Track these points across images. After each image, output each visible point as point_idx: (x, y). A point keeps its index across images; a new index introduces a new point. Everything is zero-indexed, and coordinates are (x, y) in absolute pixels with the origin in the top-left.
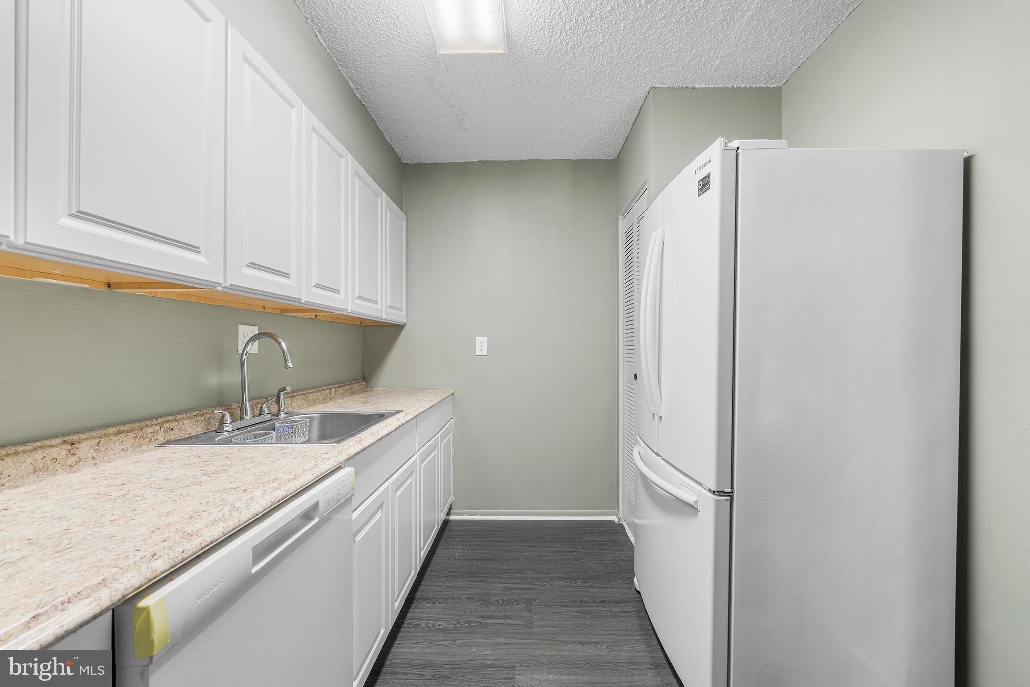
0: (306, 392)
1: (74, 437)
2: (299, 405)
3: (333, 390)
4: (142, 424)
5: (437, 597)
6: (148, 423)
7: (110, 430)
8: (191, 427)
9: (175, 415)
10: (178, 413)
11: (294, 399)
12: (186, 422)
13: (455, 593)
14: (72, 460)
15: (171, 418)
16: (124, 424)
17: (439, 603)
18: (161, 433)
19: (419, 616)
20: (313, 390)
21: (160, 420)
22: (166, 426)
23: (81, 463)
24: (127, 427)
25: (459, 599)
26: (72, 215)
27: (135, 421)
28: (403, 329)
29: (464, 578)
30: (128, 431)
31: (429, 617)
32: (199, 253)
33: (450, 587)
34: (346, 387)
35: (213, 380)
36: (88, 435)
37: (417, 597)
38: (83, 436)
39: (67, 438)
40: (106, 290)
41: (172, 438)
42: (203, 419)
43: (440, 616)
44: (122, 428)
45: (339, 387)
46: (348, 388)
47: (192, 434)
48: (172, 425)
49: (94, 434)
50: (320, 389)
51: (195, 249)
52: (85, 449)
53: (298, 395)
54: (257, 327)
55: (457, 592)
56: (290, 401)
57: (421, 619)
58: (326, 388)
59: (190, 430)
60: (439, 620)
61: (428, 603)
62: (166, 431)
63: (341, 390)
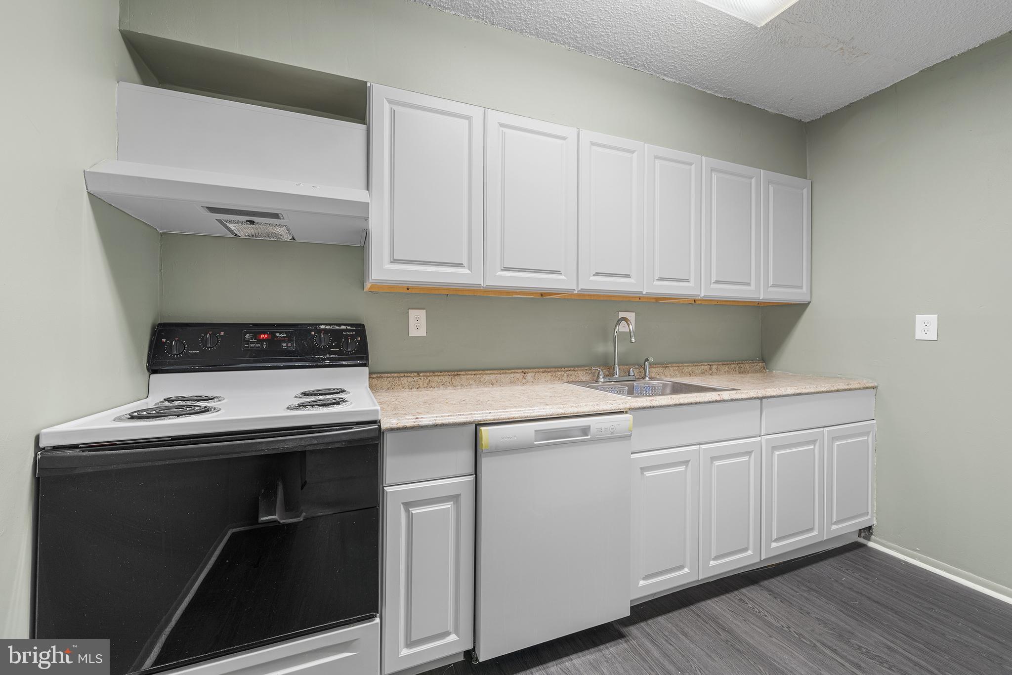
0: (681, 365)
1: (526, 370)
2: (673, 374)
3: (714, 367)
4: (556, 370)
5: (783, 596)
6: (559, 369)
7: (541, 370)
8: (583, 376)
9: (574, 367)
10: (578, 366)
11: (667, 369)
12: (580, 372)
13: (807, 606)
14: (524, 381)
15: (572, 369)
16: (548, 368)
17: (781, 601)
18: (565, 376)
19: (752, 598)
20: (690, 364)
21: (566, 369)
22: (568, 372)
23: (527, 384)
24: (549, 370)
25: (808, 613)
26: (502, 270)
27: (554, 368)
28: (807, 307)
29: (832, 602)
30: (549, 372)
31: (760, 604)
32: (561, 274)
33: (807, 599)
34: (733, 366)
35: (601, 348)
36: (531, 370)
37: (762, 583)
38: (530, 370)
39: (523, 370)
40: (541, 297)
41: (571, 380)
42: (590, 372)
43: (773, 611)
44: (547, 370)
45: (723, 365)
46: (735, 367)
47: (583, 380)
48: (571, 373)
49: (534, 370)
50: (698, 364)
51: (558, 272)
52: (529, 376)
53: (672, 367)
54: (634, 313)
55: (811, 607)
56: (662, 370)
57: (750, 600)
58: (706, 364)
59: (582, 378)
60: (768, 612)
61: (770, 594)
62: (568, 376)
63: (726, 368)
